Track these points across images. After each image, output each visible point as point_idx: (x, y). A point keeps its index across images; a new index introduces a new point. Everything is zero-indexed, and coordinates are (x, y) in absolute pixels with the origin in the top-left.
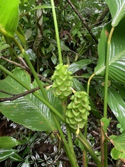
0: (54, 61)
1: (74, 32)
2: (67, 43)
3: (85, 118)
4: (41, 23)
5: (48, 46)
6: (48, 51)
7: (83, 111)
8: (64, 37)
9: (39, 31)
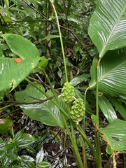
0: (60, 75)
1: (77, 49)
2: (70, 59)
3: (82, 114)
4: (49, 45)
5: (55, 62)
6: (55, 67)
7: (81, 110)
8: (68, 54)
9: (48, 51)
